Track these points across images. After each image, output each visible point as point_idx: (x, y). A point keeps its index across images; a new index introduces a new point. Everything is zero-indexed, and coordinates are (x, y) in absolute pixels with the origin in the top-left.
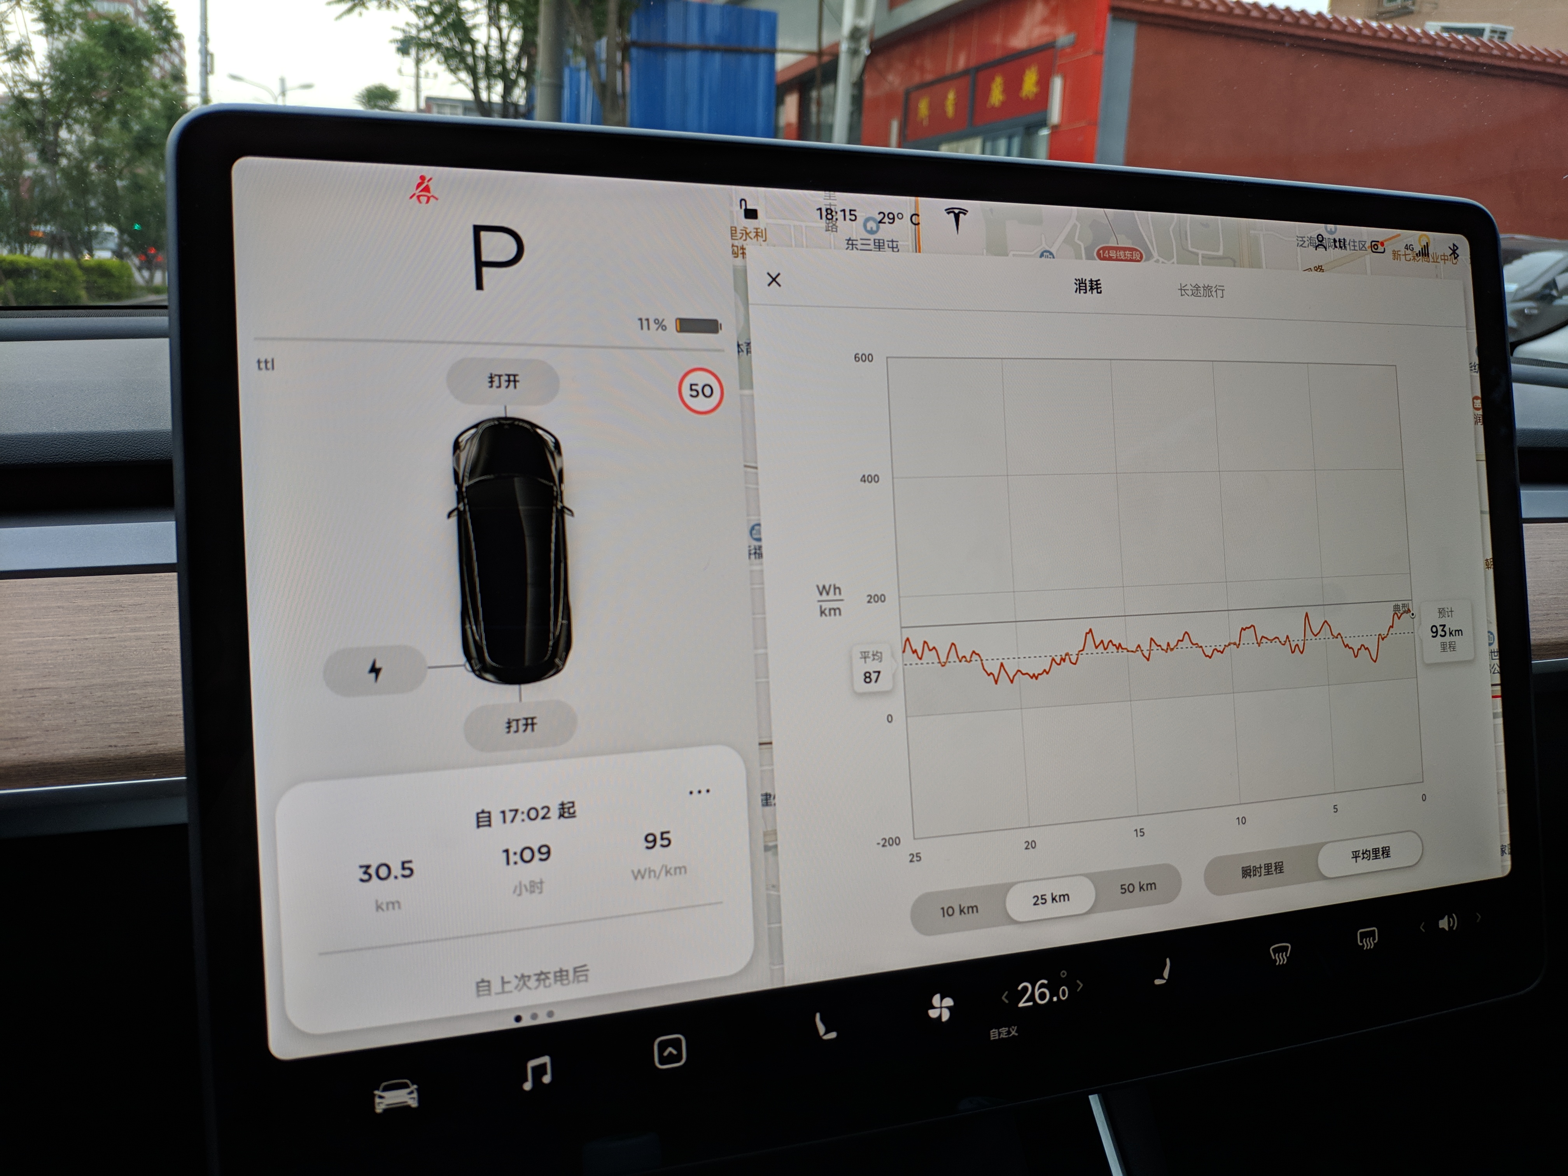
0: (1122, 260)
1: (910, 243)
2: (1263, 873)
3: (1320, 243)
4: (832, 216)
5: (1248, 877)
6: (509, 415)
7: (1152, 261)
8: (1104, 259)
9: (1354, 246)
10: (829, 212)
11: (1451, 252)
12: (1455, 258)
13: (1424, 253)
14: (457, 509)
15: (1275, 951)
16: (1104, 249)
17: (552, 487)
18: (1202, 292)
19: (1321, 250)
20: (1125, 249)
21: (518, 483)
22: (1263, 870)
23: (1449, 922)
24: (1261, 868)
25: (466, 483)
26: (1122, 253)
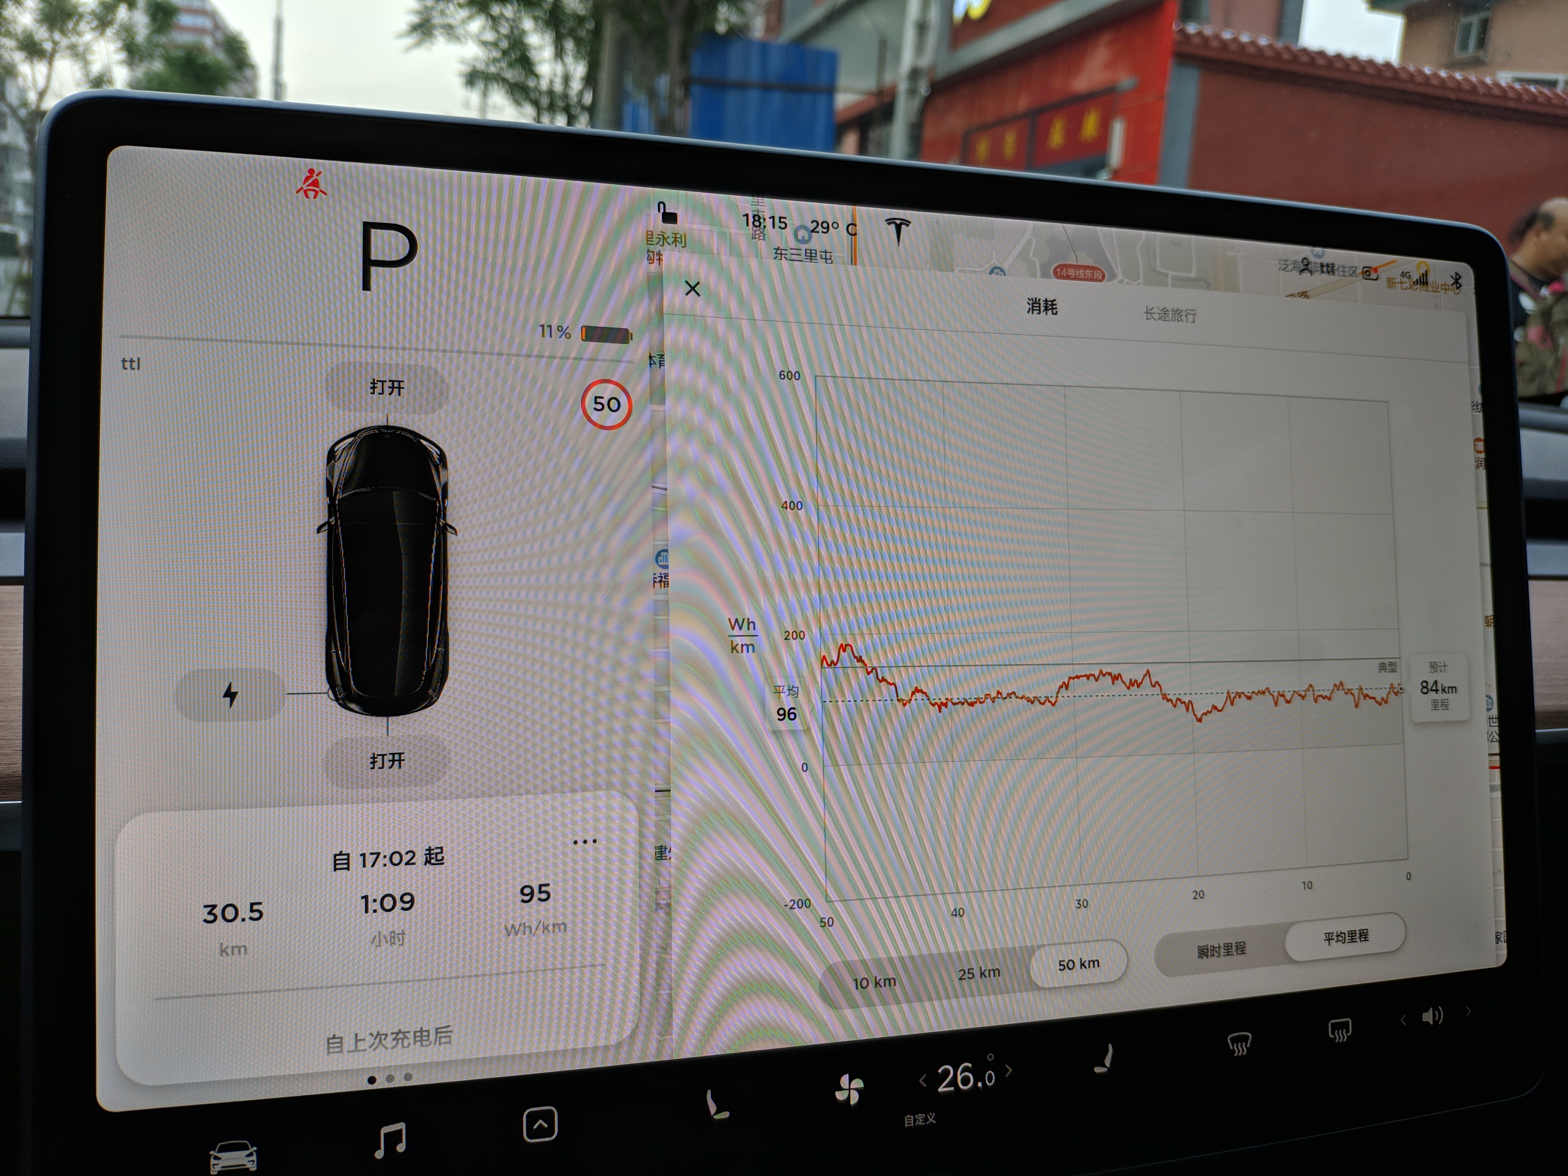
0: (1081, 279)
1: (846, 255)
2: (1222, 954)
3: (1306, 267)
4: (760, 223)
5: (1205, 958)
6: (391, 424)
7: (1115, 282)
8: (1062, 277)
9: (1344, 272)
10: (757, 218)
11: (1453, 281)
12: (1458, 288)
13: (1423, 281)
14: (328, 523)
15: (1234, 1040)
16: (1062, 267)
17: (435, 502)
18: (1171, 316)
19: (1306, 274)
20: (1085, 268)
21: (396, 497)
22: (1222, 950)
23: (1434, 1016)
24: (1220, 947)
25: (339, 496)
26: (1081, 271)
